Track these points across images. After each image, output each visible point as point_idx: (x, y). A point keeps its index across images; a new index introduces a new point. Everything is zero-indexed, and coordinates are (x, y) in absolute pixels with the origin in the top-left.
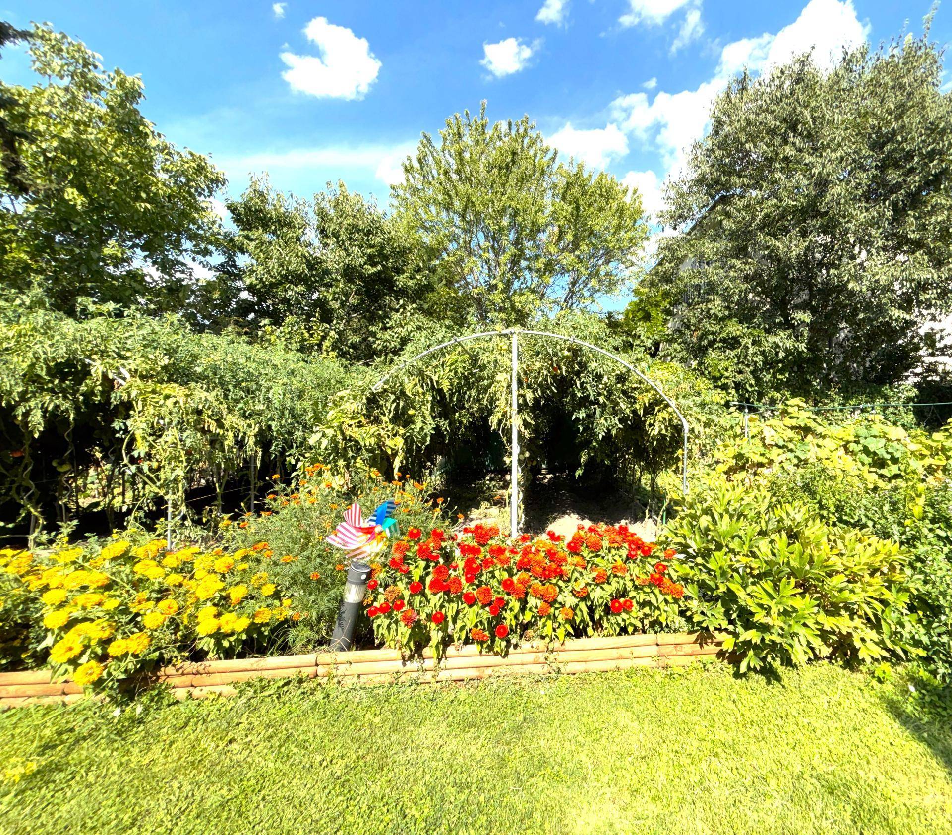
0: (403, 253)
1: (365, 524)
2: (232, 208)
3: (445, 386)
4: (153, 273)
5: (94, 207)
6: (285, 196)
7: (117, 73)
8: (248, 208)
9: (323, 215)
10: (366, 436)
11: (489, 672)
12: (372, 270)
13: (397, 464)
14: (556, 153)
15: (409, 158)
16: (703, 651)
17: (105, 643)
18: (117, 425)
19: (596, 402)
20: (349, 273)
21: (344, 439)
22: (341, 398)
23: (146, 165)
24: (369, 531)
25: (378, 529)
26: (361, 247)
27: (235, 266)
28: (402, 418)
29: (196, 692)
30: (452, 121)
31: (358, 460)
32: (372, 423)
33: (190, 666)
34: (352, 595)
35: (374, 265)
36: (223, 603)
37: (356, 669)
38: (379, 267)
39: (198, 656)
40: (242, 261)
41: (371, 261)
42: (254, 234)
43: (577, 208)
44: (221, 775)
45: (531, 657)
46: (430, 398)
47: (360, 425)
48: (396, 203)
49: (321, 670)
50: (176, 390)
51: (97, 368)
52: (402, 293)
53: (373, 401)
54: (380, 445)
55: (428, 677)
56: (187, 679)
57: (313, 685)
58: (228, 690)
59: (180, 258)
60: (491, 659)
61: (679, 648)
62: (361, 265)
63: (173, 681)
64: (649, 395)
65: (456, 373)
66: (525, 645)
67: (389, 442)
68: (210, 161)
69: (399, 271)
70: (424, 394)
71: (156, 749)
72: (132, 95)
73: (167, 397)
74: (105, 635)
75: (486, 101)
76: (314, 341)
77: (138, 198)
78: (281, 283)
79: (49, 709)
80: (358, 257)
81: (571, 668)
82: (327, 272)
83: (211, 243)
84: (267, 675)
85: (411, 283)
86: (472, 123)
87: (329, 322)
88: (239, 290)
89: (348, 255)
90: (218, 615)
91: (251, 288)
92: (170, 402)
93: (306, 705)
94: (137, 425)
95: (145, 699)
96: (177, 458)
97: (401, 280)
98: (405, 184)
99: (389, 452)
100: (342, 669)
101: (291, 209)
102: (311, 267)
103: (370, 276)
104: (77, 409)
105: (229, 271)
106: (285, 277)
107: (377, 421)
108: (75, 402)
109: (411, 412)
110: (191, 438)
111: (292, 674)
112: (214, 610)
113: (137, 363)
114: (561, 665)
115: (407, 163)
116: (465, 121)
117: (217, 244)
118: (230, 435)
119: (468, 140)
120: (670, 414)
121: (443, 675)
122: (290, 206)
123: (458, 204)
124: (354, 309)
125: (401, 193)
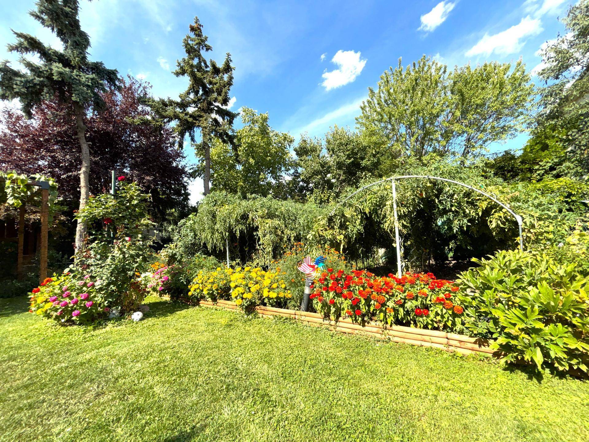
0: (364, 149)
1: (312, 264)
2: (295, 150)
3: (367, 211)
4: (274, 182)
5: (256, 163)
6: (313, 139)
7: (261, 115)
8: (300, 148)
9: (329, 142)
10: (328, 234)
11: (357, 332)
12: (349, 161)
13: (342, 247)
14: (445, 68)
15: (364, 103)
16: (481, 349)
17: (243, 294)
18: (255, 234)
19: (450, 210)
20: (340, 165)
21: (320, 236)
22: (319, 219)
23: (269, 144)
24: (313, 267)
25: (316, 266)
26: (343, 152)
27: (297, 173)
28: (343, 226)
29: (264, 316)
30: (384, 75)
31: (326, 245)
32: (330, 229)
33: (262, 307)
34: (307, 291)
35: (350, 159)
36: (270, 289)
37: (308, 319)
38: (352, 159)
39: (265, 305)
40: (300, 170)
41: (349, 157)
42: (302, 158)
43: (462, 95)
44: (263, 337)
45: (375, 330)
46: (360, 217)
47: (326, 230)
48: (358, 126)
49: (297, 317)
50: (269, 221)
51: (250, 216)
52: (364, 169)
53: (330, 220)
54: (335, 238)
55: (332, 328)
56: (262, 311)
57: (294, 321)
58: (272, 317)
59: (281, 174)
60: (357, 326)
61: (462, 343)
62: (344, 161)
63: (259, 311)
64: (486, 203)
65: (372, 204)
66: (373, 323)
67: (338, 237)
68: (288, 135)
69: (362, 159)
70: (357, 215)
71: (252, 327)
72: (265, 120)
73: (267, 223)
74: (243, 292)
75: (401, 58)
76: (326, 198)
77: (267, 156)
78: (312, 176)
79: (233, 313)
80: (343, 157)
81: (396, 339)
82: (330, 167)
83: (290, 166)
84: (281, 315)
85: (368, 163)
86: (394, 72)
87: (331, 189)
88: (299, 182)
89: (338, 157)
90: (269, 292)
91: (303, 180)
92: (267, 225)
93: (291, 326)
94: (260, 233)
95: (253, 315)
96: (269, 244)
97: (364, 163)
98: (362, 115)
99: (339, 241)
100: (303, 318)
101: (316, 144)
102: (323, 166)
103: (349, 164)
104: (247, 229)
105: (296, 175)
106: (313, 173)
107: (333, 228)
108: (246, 227)
109: (348, 223)
110: (273, 237)
111: (287, 316)
112: (268, 290)
113: (260, 213)
114: (390, 337)
115: (362, 106)
116: (390, 73)
117: (292, 166)
118: (285, 236)
119: (392, 82)
120: (505, 213)
121: (338, 329)
122: (315, 142)
123: (386, 117)
124: (344, 181)
125: (360, 120)
